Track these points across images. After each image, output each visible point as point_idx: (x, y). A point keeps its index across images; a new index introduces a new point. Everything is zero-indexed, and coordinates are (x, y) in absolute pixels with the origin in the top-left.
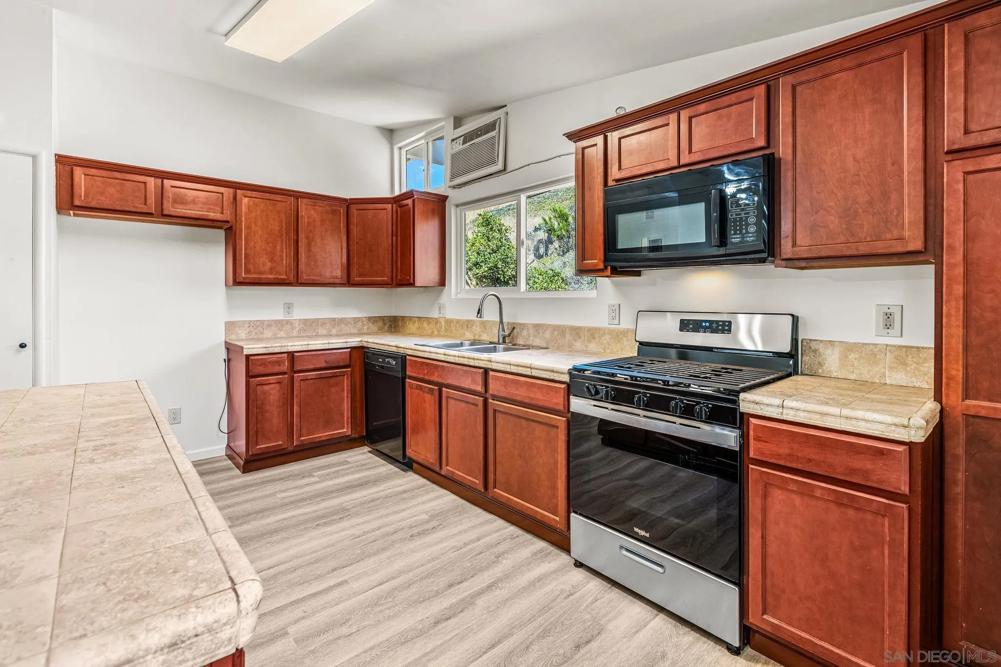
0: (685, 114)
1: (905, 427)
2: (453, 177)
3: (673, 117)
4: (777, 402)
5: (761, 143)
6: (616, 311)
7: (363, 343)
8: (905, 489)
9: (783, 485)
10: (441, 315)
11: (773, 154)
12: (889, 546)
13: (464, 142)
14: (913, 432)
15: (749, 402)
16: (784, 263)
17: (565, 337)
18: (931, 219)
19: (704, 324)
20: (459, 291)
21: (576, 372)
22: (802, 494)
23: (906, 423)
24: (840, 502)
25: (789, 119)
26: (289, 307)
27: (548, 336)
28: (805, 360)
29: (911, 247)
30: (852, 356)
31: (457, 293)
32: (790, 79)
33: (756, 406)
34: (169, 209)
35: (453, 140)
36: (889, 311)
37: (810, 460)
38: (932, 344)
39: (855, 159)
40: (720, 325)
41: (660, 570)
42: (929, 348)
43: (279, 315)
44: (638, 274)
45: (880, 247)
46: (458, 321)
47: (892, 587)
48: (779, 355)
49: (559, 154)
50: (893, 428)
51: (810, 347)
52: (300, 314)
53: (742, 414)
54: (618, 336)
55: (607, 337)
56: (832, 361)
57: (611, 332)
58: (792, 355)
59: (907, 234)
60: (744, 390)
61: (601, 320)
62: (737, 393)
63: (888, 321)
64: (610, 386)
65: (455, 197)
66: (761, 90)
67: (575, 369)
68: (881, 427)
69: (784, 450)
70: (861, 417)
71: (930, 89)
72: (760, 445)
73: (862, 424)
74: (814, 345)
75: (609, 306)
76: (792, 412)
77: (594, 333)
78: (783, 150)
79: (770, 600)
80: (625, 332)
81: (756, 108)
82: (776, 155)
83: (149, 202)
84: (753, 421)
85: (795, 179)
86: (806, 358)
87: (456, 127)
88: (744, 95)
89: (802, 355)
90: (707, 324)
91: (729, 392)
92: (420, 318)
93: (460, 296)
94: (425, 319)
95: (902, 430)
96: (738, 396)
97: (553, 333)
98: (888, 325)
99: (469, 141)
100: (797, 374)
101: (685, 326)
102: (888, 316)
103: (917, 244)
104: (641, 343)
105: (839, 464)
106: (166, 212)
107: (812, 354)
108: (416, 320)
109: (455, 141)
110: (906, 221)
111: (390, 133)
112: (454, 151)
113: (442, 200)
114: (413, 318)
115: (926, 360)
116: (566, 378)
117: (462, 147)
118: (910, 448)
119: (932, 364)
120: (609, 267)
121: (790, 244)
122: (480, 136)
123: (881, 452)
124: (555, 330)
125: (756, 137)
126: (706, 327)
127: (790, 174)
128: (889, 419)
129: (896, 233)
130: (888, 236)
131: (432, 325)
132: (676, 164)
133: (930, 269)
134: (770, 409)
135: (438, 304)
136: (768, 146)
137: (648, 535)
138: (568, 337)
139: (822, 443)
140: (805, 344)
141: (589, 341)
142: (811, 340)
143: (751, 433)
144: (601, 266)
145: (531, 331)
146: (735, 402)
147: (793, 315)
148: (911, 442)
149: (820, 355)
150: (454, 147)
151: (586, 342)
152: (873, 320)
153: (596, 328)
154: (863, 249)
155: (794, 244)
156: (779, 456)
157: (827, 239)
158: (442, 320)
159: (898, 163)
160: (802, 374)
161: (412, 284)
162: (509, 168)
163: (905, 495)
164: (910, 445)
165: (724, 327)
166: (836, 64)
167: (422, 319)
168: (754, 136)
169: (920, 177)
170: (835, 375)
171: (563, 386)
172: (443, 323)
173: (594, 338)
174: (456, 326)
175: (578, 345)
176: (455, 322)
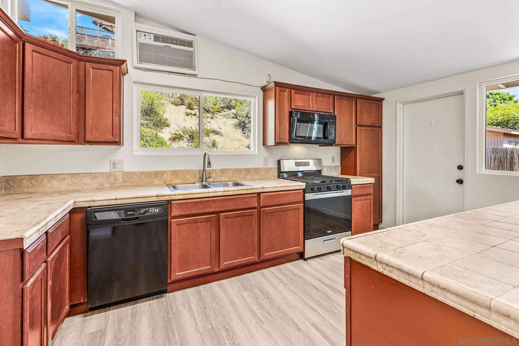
0: (315, 94)
2: (141, 61)
4: (357, 180)
5: (332, 111)
6: (267, 160)
7: (78, 204)
13: (156, 40)
17: (241, 174)
24: (365, 200)
27: (230, 175)
32: (337, 97)
35: (138, 31)
36: (333, 157)
39: (346, 122)
40: (306, 163)
45: (350, 143)
49: (237, 82)
54: (268, 170)
55: (263, 172)
57: (265, 169)
59: (353, 141)
66: (332, 97)
75: (264, 158)
76: (360, 182)
77: (256, 170)
80: (271, 169)
81: (331, 101)
84: (353, 186)
87: (137, 21)
90: (303, 163)
98: (333, 161)
99: (162, 42)
101: (297, 164)
103: (355, 143)
109: (143, 34)
110: (353, 138)
112: (143, 41)
116: (304, 187)
117: (152, 42)
122: (176, 44)
132: (312, 110)
137: (331, 231)
138: (243, 174)
141: (254, 174)
144: (288, 142)
145: (218, 173)
150: (143, 38)
151: (253, 175)
152: (331, 159)
153: (258, 168)
155: (337, 140)
159: (352, 125)
166: (344, 98)
168: (330, 109)
171: (302, 191)
173: (257, 173)
174: (141, 177)
175: (249, 177)
176: (139, 174)
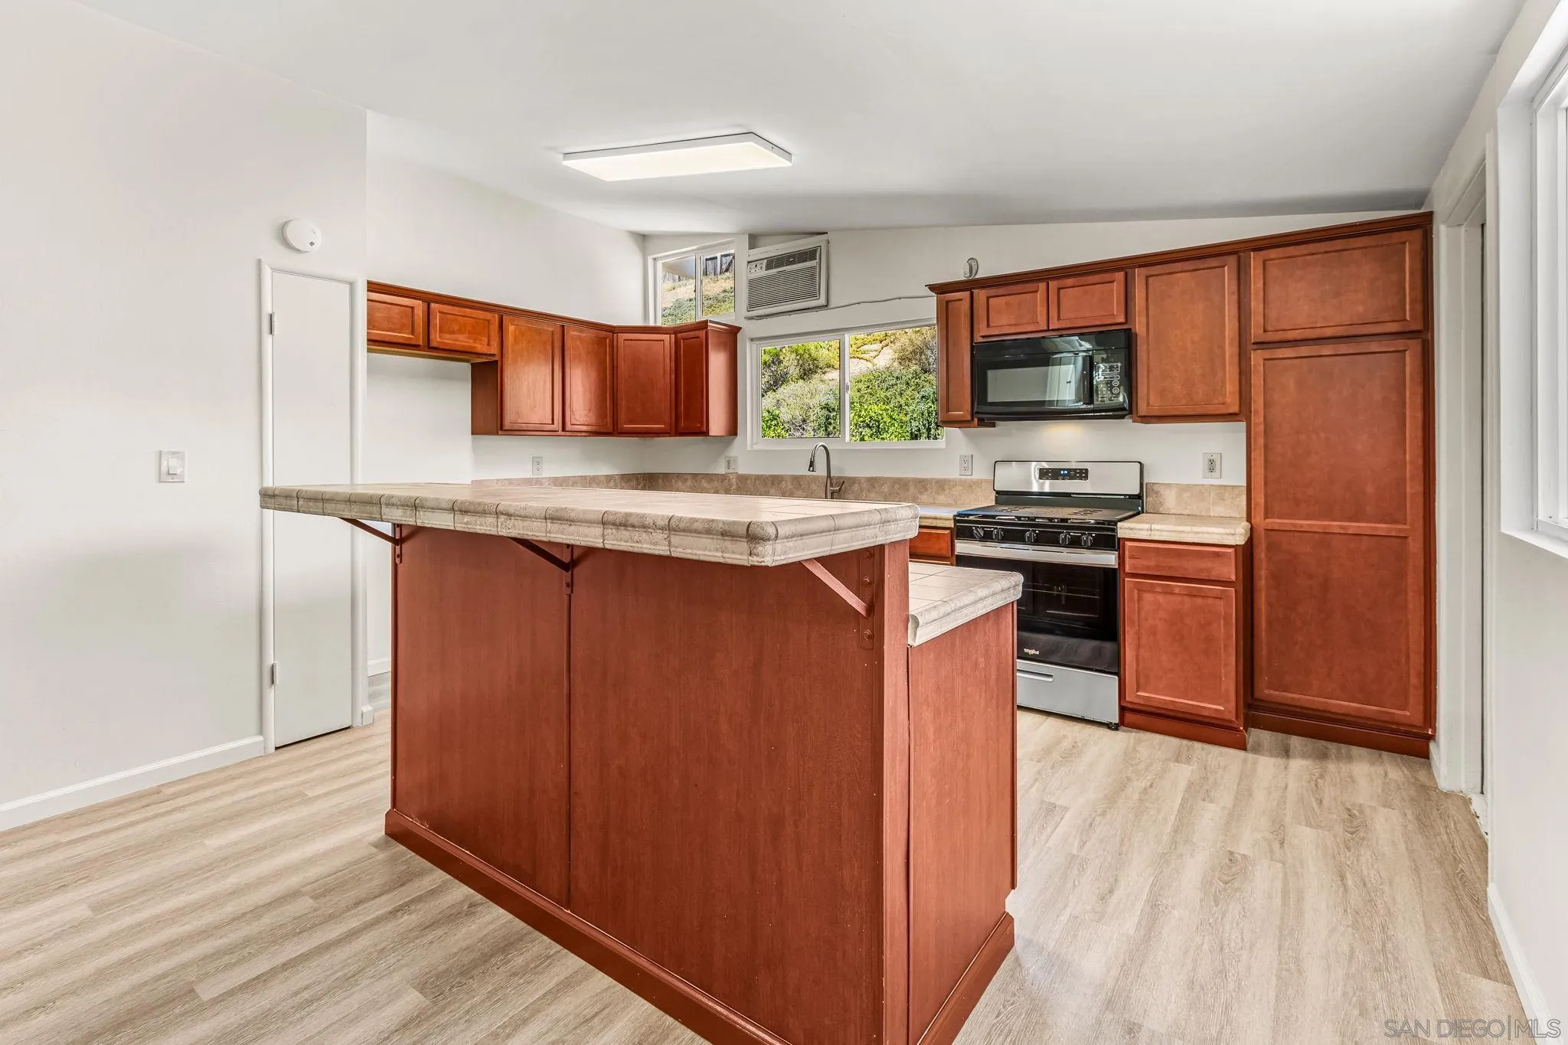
0: (1053, 285)
1: (1232, 534)
2: (751, 306)
3: (1042, 286)
4: (1146, 526)
5: (1122, 319)
6: (967, 462)
8: (1233, 578)
9: (1151, 589)
10: (731, 471)
11: (1130, 329)
12: (1224, 619)
13: (769, 267)
14: (1238, 538)
15: (1125, 529)
16: (1139, 419)
17: (908, 490)
18: (1243, 388)
19: (1062, 472)
20: (755, 441)
21: (960, 518)
22: (1165, 593)
23: (1233, 532)
24: (1191, 595)
25: (1143, 303)
26: (537, 462)
27: (886, 490)
28: (1148, 501)
29: (1231, 411)
30: (1186, 495)
31: (752, 444)
32: (1144, 271)
33: (1130, 531)
34: (437, 339)
35: (749, 262)
36: (1212, 458)
37: (1171, 567)
38: (1245, 485)
39: (1193, 342)
40: (1078, 473)
41: (1050, 680)
42: (1243, 486)
43: (526, 472)
44: (993, 425)
45: (1211, 409)
46: (758, 477)
47: (1226, 646)
48: (1131, 497)
50: (1226, 536)
51: (1153, 490)
52: (550, 471)
53: (1119, 539)
54: (971, 486)
55: (958, 488)
56: (1170, 500)
57: (963, 483)
58: (1139, 497)
59: (1228, 400)
60: (1121, 520)
61: (952, 471)
62: (1115, 523)
63: (1212, 466)
64: (999, 527)
65: (750, 329)
66: (1120, 276)
67: (959, 515)
68: (1217, 536)
69: (1152, 563)
70: (1206, 531)
71: (1242, 296)
72: (1134, 561)
73: (1206, 535)
74: (1155, 488)
75: (960, 456)
76: (1158, 533)
77: (942, 485)
78: (1139, 328)
79: (1142, 681)
80: (979, 483)
81: (1117, 288)
82: (1133, 331)
83: (416, 332)
84: (1128, 544)
85: (1148, 353)
86: (1149, 499)
87: (752, 246)
88: (1106, 277)
89: (1146, 497)
90: (1066, 472)
91: (1109, 522)
92: (695, 475)
93: (756, 447)
94: (702, 476)
95: (1231, 537)
96: (1116, 525)
97: (893, 487)
98: (1212, 470)
99: (776, 267)
100: (1143, 512)
101: (1044, 474)
102: (1212, 462)
103: (1235, 409)
104: (998, 492)
105: (1190, 567)
106: (434, 344)
107: (1155, 495)
108: (689, 477)
109: (754, 264)
110: (1228, 390)
111: (643, 239)
112: (753, 276)
113: (733, 331)
114: (684, 476)
115: (1239, 495)
116: (951, 524)
117: (764, 273)
118: (1236, 551)
119: (1244, 497)
120: (976, 420)
121: (1145, 404)
122: (793, 263)
123: (1217, 555)
124: (895, 483)
125: (1117, 312)
126: (1064, 475)
127: (1145, 347)
128: (1221, 530)
129: (1221, 399)
130: (1216, 401)
131: (715, 482)
132: (1046, 328)
133: (1243, 425)
134: (1141, 532)
135: (726, 456)
136: (1126, 323)
137: (1038, 653)
138: (912, 490)
139: (1179, 554)
140: (1148, 487)
141: (937, 493)
142: (1153, 484)
143: (1127, 553)
144: (969, 418)
145: (864, 485)
146: (1113, 530)
147: (1139, 462)
148: (1237, 545)
149: (1161, 495)
150: (753, 271)
151: (934, 494)
152: (1201, 465)
153: (945, 480)
154: (1199, 411)
155: (1148, 404)
156: (1148, 568)
157: (1173, 401)
158: (732, 477)
159: (1222, 348)
160: (1147, 513)
161: (706, 433)
162: (833, 304)
163: (1233, 582)
164: (1235, 547)
165: (1082, 474)
166: (1178, 266)
167: (699, 477)
168: (1115, 313)
169: (1236, 359)
170: (1172, 512)
171: (947, 532)
172: (734, 480)
173: (944, 490)
174: (755, 482)
175: (924, 497)
176: (753, 478)
